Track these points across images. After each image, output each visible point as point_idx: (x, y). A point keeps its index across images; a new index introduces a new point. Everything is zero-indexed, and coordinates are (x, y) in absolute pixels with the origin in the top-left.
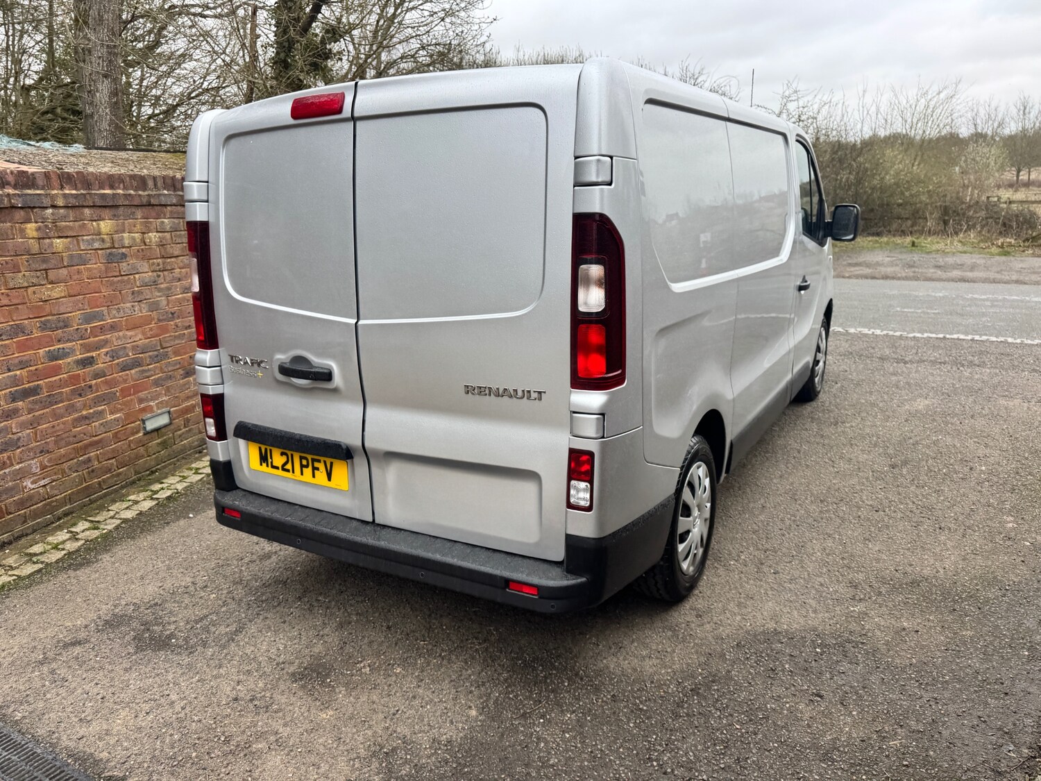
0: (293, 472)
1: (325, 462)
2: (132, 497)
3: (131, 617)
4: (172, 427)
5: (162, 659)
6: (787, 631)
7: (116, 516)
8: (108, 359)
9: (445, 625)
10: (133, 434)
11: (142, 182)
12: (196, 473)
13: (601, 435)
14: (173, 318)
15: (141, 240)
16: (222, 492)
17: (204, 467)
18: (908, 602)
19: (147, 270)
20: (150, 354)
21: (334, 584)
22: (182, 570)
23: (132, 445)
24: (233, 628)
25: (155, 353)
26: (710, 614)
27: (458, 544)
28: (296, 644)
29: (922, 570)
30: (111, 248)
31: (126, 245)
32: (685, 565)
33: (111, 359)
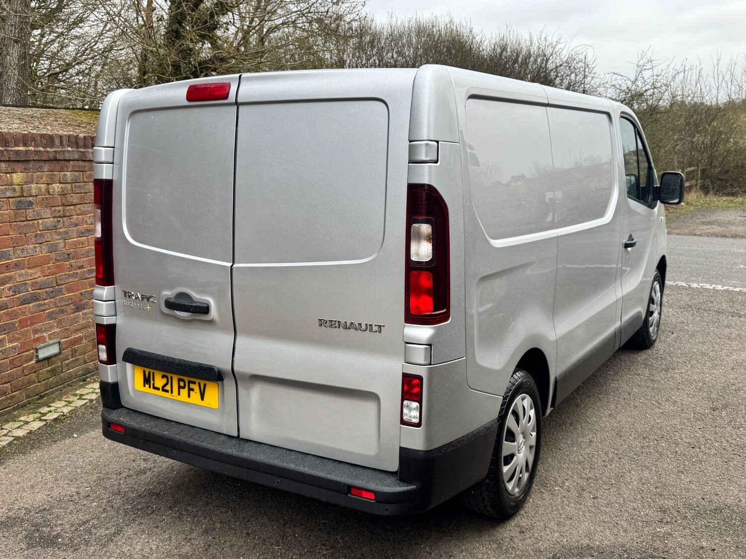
0: (172, 392)
1: (199, 384)
2: (23, 418)
3: (23, 519)
4: (61, 356)
5: (50, 554)
6: (598, 547)
7: (9, 434)
8: (11, 293)
9: (298, 533)
10: (28, 361)
11: (50, 140)
12: (80, 399)
13: (428, 362)
14: (68, 259)
15: (46, 190)
16: (109, 410)
17: (87, 394)
18: (709, 526)
19: (49, 216)
20: (47, 290)
21: (201, 497)
22: (67, 482)
23: (25, 371)
24: (113, 530)
25: (51, 289)
26: (532, 531)
27: (309, 456)
28: (166, 545)
29: (726, 499)
30: (20, 197)
31: (33, 194)
32: (510, 486)
33: (14, 294)
